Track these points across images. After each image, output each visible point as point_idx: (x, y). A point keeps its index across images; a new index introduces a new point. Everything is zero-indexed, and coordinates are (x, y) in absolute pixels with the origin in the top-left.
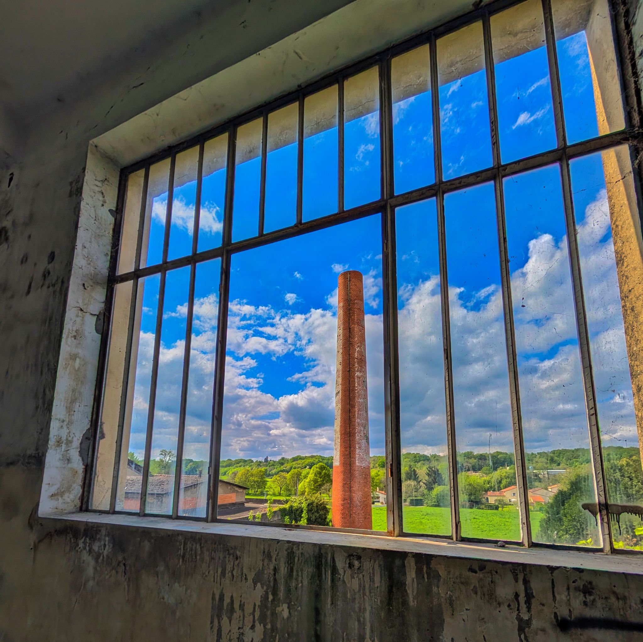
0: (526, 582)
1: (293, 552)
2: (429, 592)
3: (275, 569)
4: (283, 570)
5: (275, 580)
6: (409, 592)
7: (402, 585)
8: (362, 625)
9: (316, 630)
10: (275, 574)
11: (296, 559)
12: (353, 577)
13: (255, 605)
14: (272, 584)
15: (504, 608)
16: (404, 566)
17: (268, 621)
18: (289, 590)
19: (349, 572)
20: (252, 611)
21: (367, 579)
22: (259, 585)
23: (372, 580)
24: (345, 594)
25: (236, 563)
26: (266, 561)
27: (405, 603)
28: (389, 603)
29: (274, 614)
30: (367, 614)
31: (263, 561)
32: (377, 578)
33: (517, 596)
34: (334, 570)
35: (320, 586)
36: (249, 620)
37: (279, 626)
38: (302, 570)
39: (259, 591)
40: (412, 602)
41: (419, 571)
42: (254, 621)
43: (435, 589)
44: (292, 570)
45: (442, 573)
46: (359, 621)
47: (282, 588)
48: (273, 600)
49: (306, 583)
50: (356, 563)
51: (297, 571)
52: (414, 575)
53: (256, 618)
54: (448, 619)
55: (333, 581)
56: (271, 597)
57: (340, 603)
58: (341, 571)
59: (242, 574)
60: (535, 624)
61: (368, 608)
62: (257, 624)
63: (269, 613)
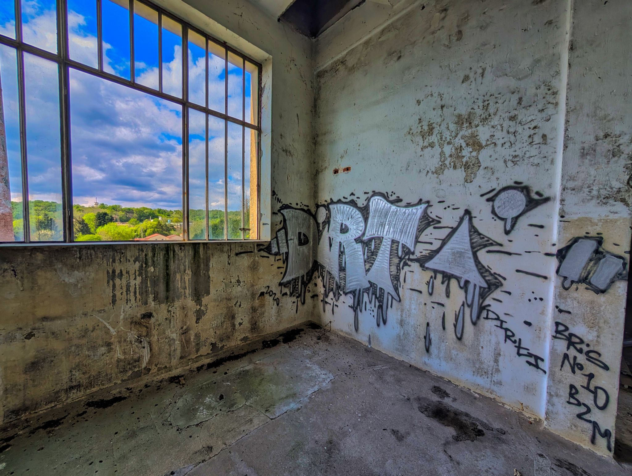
0: (230, 246)
1: (155, 247)
2: (206, 253)
3: (146, 255)
4: (150, 254)
5: (146, 259)
6: (201, 253)
7: (198, 252)
8: (185, 266)
9: (167, 272)
10: (146, 257)
11: (157, 250)
12: (181, 252)
13: (136, 270)
14: (145, 261)
15: (225, 253)
16: (199, 247)
17: (143, 274)
18: (154, 262)
19: (180, 251)
20: (134, 273)
21: (187, 252)
22: (137, 262)
23: (189, 252)
24: (179, 259)
25: (122, 255)
26: (140, 253)
27: (199, 257)
28: (194, 258)
29: (146, 271)
30: (187, 263)
31: (139, 252)
32: (190, 252)
33: (228, 250)
34: (174, 251)
35: (168, 258)
36: (132, 277)
37: (149, 275)
38: (160, 253)
39: (138, 264)
40: (201, 256)
41: (204, 248)
42: (136, 276)
43: (208, 252)
44: (155, 254)
45: (210, 247)
46: (184, 265)
47: (150, 261)
48: (146, 267)
49: (162, 257)
50: (183, 248)
51: (157, 254)
52: (202, 249)
53: (137, 275)
54: (211, 259)
55: (174, 255)
56: (144, 266)
57: (177, 262)
58: (177, 251)
59: (127, 259)
60: (231, 256)
61: (187, 261)
62: (138, 277)
63: (144, 271)
